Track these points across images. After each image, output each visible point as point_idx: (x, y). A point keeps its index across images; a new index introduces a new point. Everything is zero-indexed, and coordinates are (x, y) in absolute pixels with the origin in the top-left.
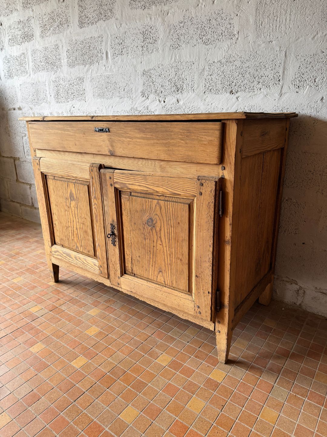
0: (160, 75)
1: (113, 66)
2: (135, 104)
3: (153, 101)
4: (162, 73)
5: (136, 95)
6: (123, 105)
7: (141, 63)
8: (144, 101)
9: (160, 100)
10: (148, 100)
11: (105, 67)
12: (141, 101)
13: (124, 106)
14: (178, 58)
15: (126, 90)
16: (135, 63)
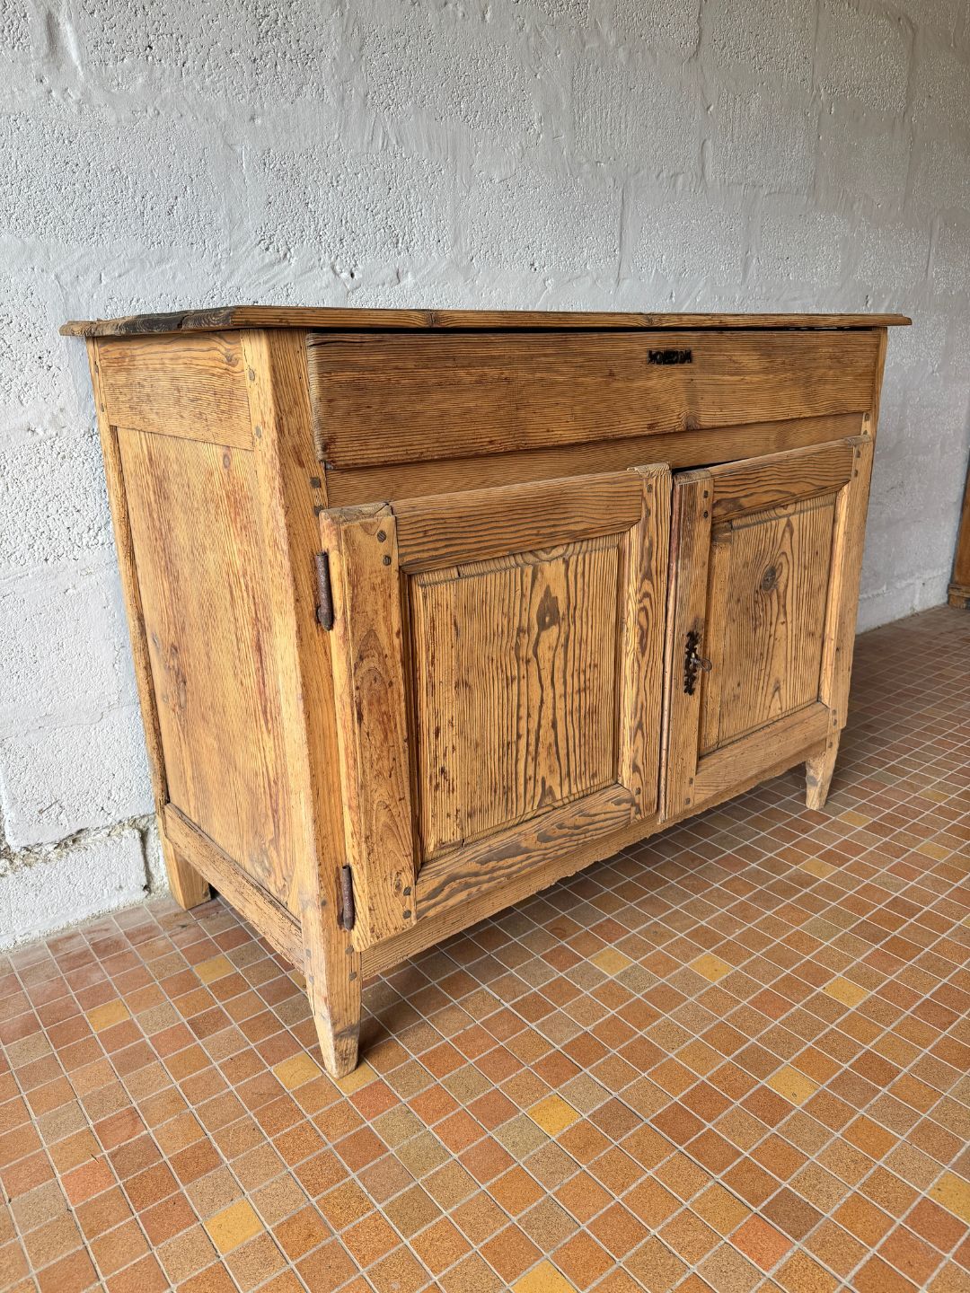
0: (335, 184)
1: (98, 97)
2: (232, 273)
3: (311, 269)
4: (341, 176)
5: (235, 237)
6: (169, 275)
7: (252, 119)
8: (272, 265)
9: (337, 268)
10: (286, 262)
11: (42, 88)
12: (261, 265)
13: (174, 278)
14: (394, 142)
15: (179, 211)
16: (223, 113)
